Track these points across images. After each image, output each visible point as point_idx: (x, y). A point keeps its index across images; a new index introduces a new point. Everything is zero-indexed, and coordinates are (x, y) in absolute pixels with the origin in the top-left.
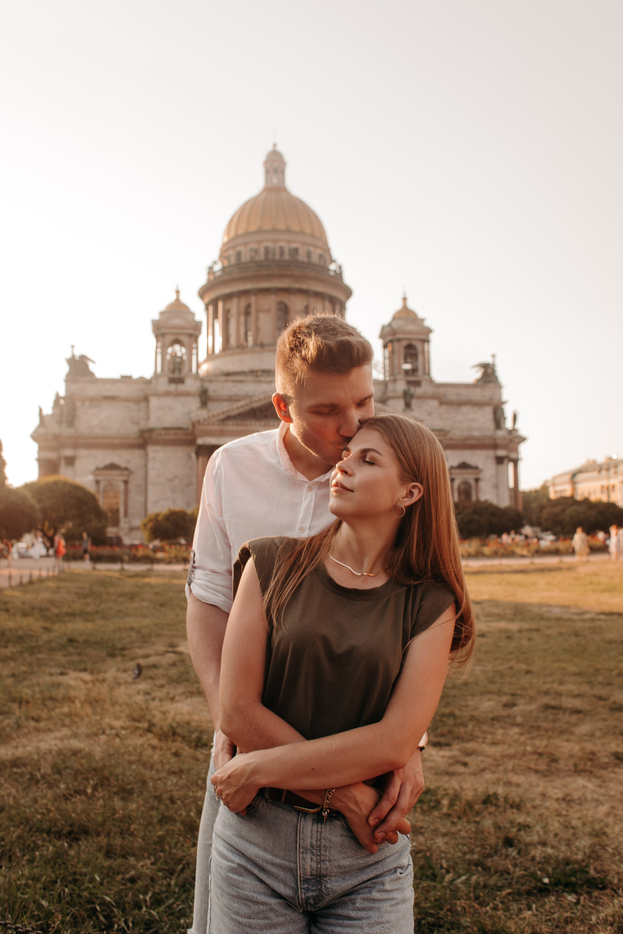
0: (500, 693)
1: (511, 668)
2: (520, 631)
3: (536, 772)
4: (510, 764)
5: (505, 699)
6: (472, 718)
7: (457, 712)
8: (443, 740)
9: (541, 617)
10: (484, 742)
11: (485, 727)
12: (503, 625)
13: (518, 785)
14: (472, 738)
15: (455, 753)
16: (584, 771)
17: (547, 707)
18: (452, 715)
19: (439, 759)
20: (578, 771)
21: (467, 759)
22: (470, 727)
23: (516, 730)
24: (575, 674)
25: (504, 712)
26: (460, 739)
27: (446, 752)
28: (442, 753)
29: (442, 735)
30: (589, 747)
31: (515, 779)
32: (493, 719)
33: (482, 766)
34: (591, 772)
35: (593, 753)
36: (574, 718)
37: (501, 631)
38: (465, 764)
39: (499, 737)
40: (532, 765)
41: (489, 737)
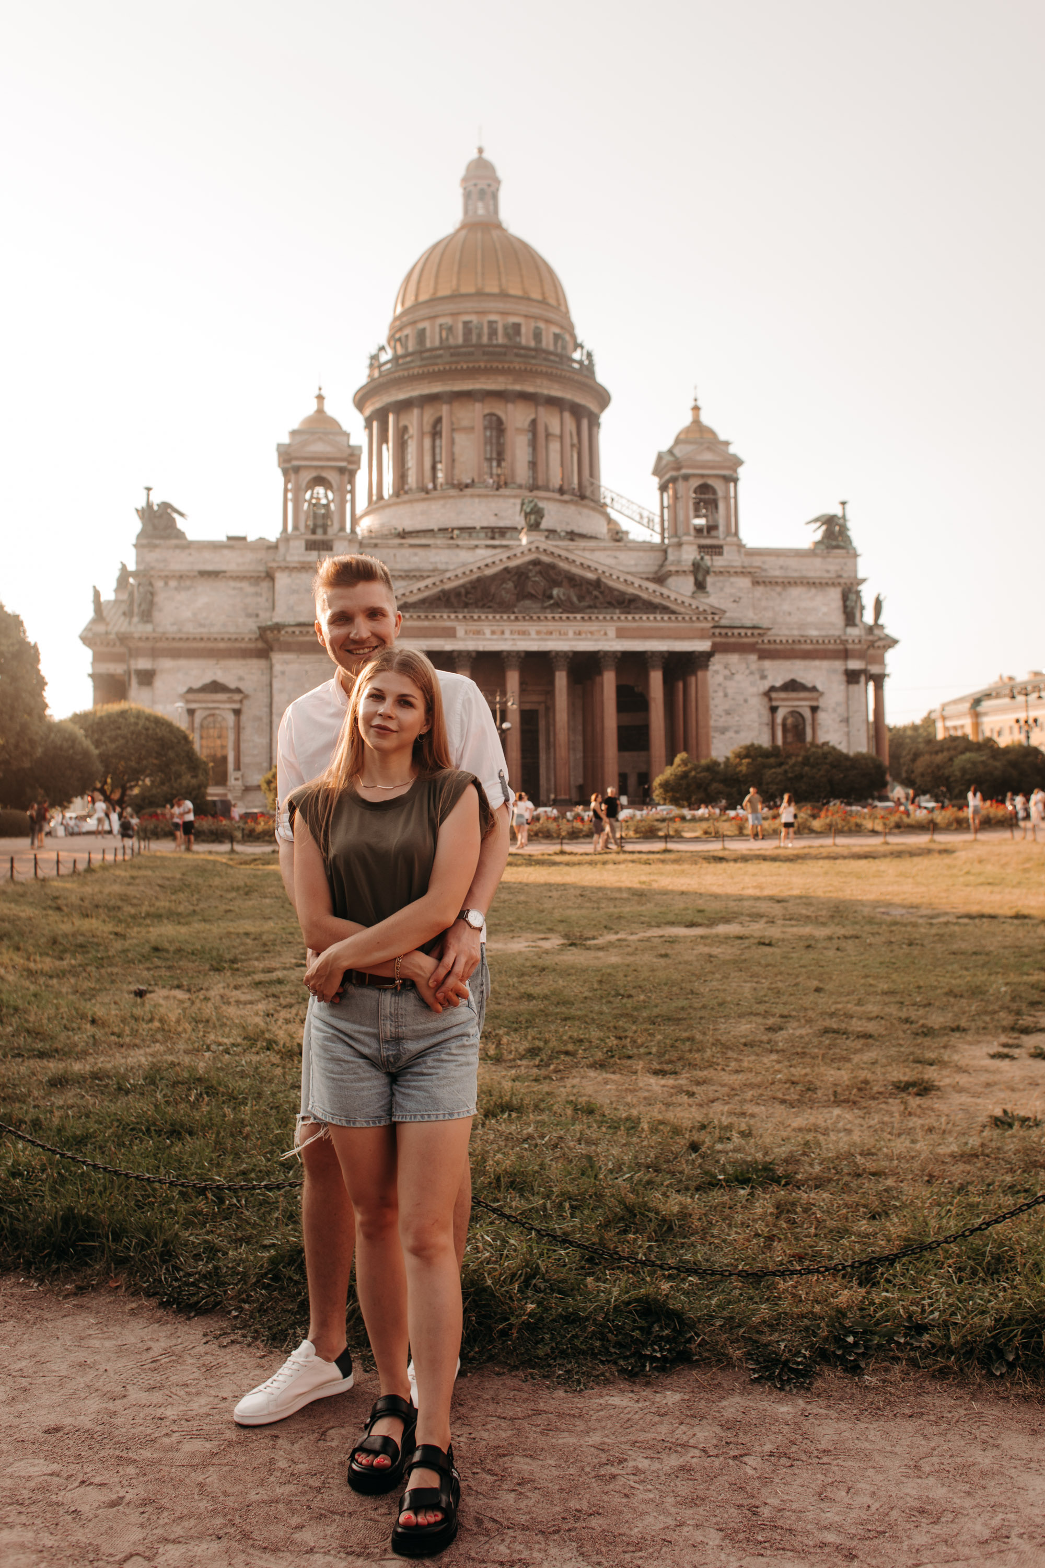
0: (766, 1014)
1: (796, 985)
2: (830, 938)
3: (783, 1102)
4: (749, 1094)
5: (771, 1021)
6: (716, 1043)
7: (699, 1037)
8: (668, 1067)
9: (871, 921)
10: (723, 1070)
11: (730, 1054)
12: (807, 930)
13: (753, 1116)
14: (711, 1065)
15: (682, 1081)
16: (846, 1101)
17: (826, 1031)
18: (691, 1039)
19: (657, 1089)
20: (838, 1100)
21: (695, 1089)
22: (708, 1053)
23: (774, 1057)
24: (885, 993)
25: (765, 1038)
26: (693, 1066)
27: (670, 1081)
28: (663, 1082)
29: (670, 1062)
30: (864, 1074)
31: (751, 1108)
32: (745, 1045)
33: (712, 1096)
34: (854, 1103)
35: (866, 1082)
36: (859, 1044)
37: (800, 938)
38: (691, 1094)
39: (745, 1064)
40: (780, 1095)
41: (733, 1065)
